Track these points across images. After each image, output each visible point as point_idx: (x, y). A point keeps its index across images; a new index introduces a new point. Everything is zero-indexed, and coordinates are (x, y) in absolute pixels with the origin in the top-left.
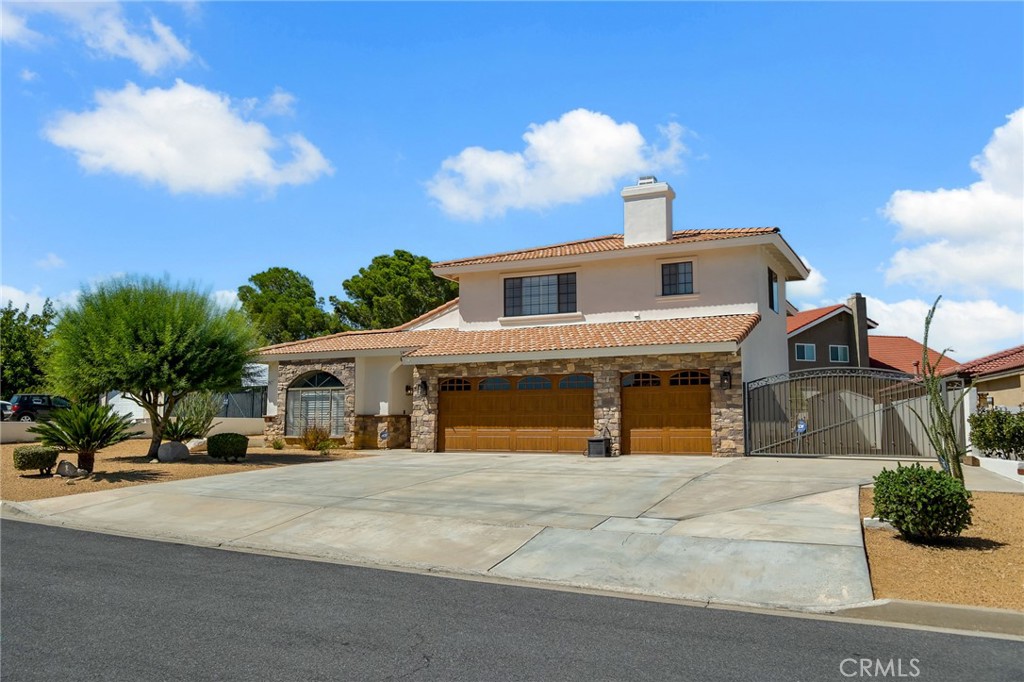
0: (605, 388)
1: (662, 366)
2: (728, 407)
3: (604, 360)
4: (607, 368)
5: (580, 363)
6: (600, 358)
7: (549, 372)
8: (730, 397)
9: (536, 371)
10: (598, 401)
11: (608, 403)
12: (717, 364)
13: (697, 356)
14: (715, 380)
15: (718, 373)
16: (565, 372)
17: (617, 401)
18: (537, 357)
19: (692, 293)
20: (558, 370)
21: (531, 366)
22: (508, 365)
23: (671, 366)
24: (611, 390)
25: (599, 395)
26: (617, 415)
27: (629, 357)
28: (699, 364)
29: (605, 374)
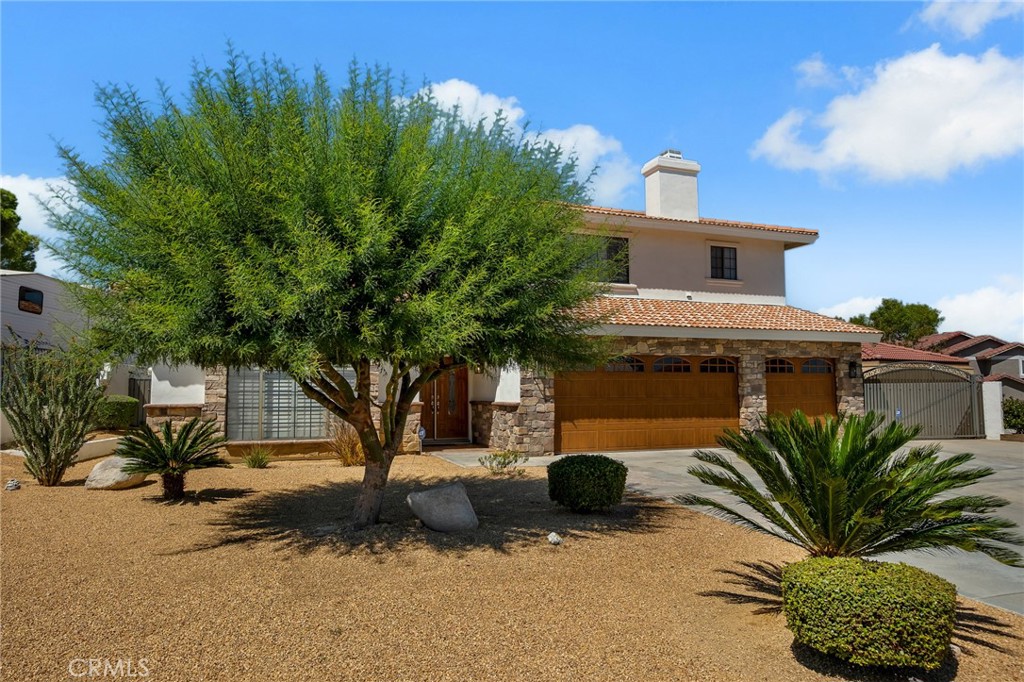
0: (753, 373)
1: (803, 353)
2: (854, 395)
3: (752, 343)
4: (755, 352)
5: (729, 344)
6: (747, 340)
7: (696, 353)
8: (855, 386)
9: (682, 351)
10: (746, 387)
11: (756, 390)
12: (845, 353)
13: (829, 344)
14: (843, 369)
15: (846, 362)
16: (713, 354)
17: (764, 389)
18: (684, 335)
19: (736, 279)
20: (706, 351)
21: (676, 345)
22: (650, 342)
23: (809, 353)
24: (759, 376)
25: (749, 381)
26: (765, 403)
27: (774, 342)
28: (831, 354)
29: (753, 358)
